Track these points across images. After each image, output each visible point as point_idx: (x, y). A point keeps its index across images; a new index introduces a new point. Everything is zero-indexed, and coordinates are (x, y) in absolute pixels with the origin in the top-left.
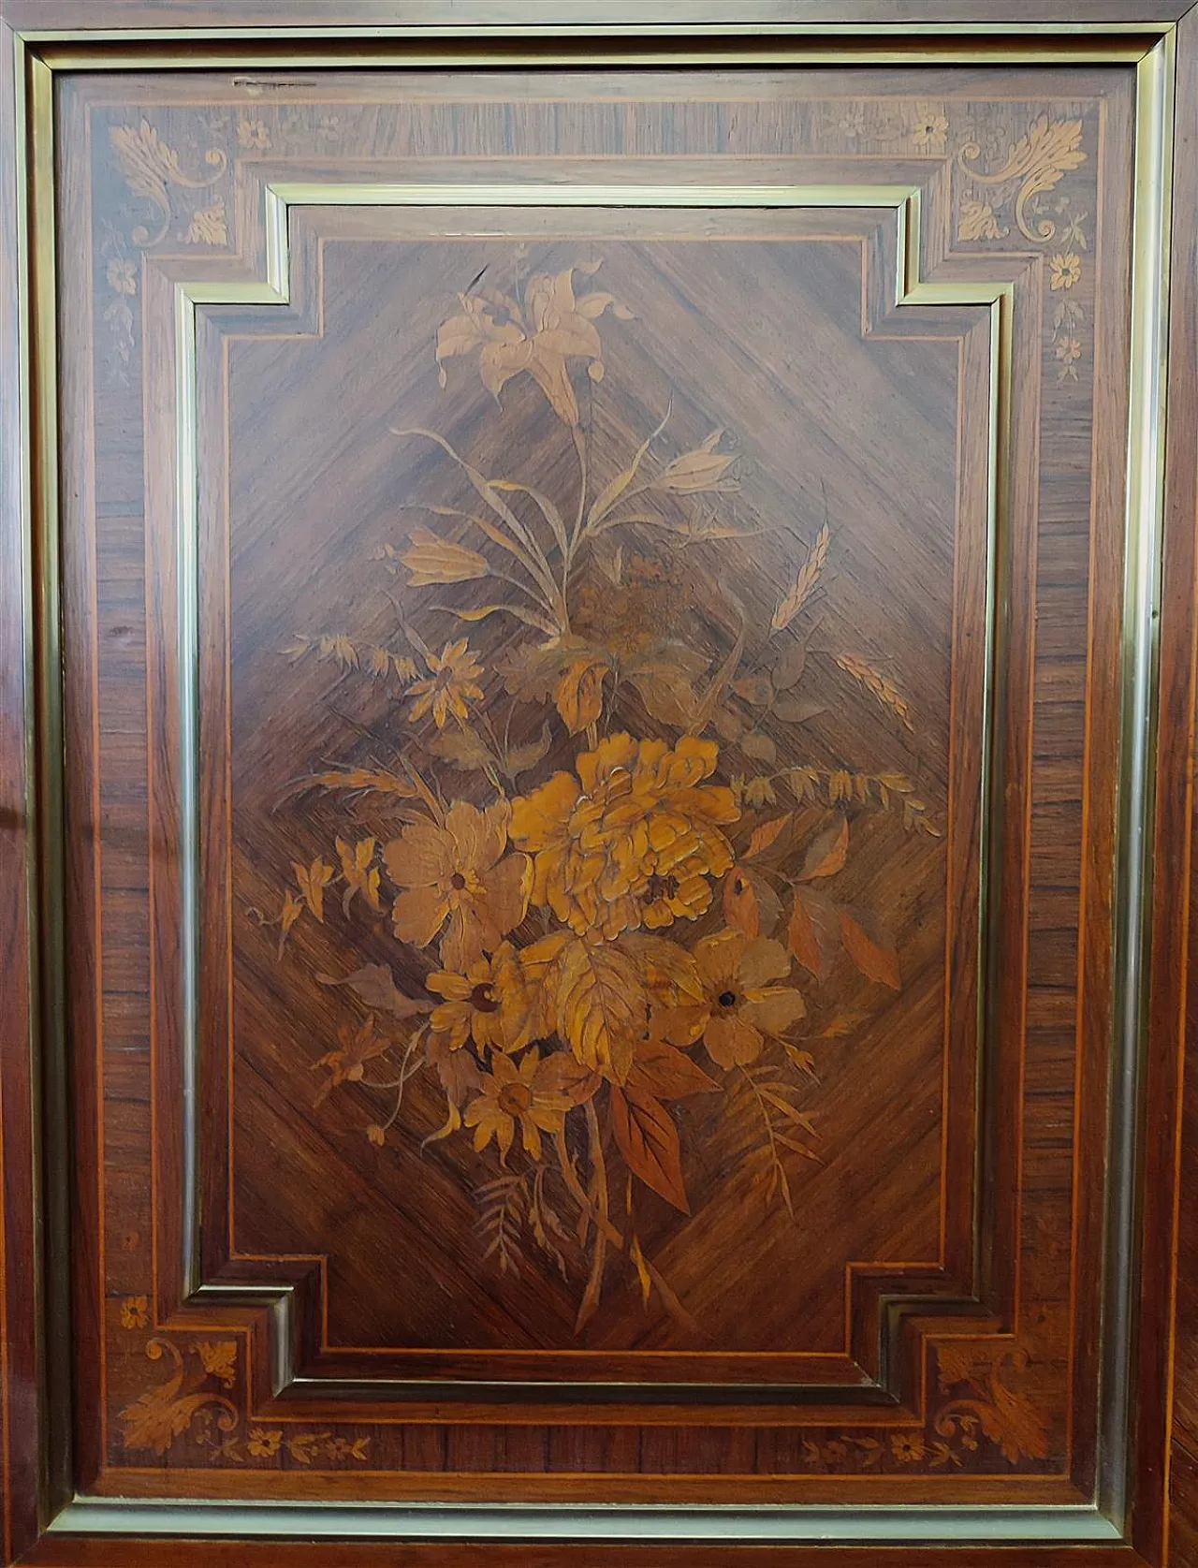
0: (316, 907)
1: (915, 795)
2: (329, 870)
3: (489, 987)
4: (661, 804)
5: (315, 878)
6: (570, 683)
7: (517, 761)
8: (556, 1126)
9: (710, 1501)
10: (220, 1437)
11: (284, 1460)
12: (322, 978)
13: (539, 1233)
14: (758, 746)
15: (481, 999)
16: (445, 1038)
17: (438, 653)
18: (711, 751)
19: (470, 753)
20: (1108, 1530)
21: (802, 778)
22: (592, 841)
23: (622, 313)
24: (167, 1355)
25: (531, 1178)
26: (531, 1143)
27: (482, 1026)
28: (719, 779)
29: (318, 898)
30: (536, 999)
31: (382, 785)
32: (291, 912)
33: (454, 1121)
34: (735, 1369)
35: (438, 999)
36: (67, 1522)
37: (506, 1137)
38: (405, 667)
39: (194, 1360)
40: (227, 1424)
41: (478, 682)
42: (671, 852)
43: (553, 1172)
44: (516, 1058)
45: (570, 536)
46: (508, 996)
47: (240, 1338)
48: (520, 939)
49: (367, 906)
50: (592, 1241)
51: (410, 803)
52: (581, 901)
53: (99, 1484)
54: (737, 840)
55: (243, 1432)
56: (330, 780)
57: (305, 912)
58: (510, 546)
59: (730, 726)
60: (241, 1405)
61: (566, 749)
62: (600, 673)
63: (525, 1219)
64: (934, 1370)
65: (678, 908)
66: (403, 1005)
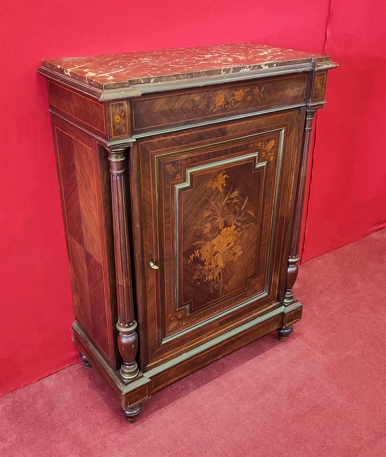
0: (192, 260)
1: (254, 225)
2: (194, 255)
3: (211, 262)
4: (229, 234)
5: (192, 257)
6: (220, 223)
7: (214, 235)
8: (217, 275)
9: (230, 308)
10: (180, 325)
11: (187, 324)
12: (193, 268)
13: (215, 287)
14: (239, 224)
15: (210, 264)
16: (206, 269)
17: (206, 225)
18: (235, 226)
19: (210, 235)
20: (266, 294)
21: (243, 226)
22: (222, 242)
23: (228, 177)
24: (174, 318)
25: (215, 282)
26: (215, 278)
27: (210, 267)
28: (235, 229)
29: (193, 258)
30: (216, 261)
31: (200, 243)
32: (189, 261)
33: (207, 279)
34: (234, 293)
35: (205, 265)
36: (163, 342)
37: (212, 278)
38: (203, 228)
39: (177, 318)
40: (180, 323)
41: (211, 227)
42: (230, 240)
43: (217, 280)
44: (213, 269)
45: (221, 205)
46: (213, 262)
47: (182, 313)
48: (214, 255)
49: (198, 258)
50: (220, 286)
51: (203, 244)
52: (221, 249)
53: (166, 337)
54: (236, 236)
55: (182, 323)
56: (194, 244)
57: (191, 261)
58: (214, 209)
59: (237, 223)
60: (182, 320)
61: (220, 231)
62: (223, 221)
63: (214, 286)
64: (251, 285)
65: (230, 246)
66: (202, 267)
